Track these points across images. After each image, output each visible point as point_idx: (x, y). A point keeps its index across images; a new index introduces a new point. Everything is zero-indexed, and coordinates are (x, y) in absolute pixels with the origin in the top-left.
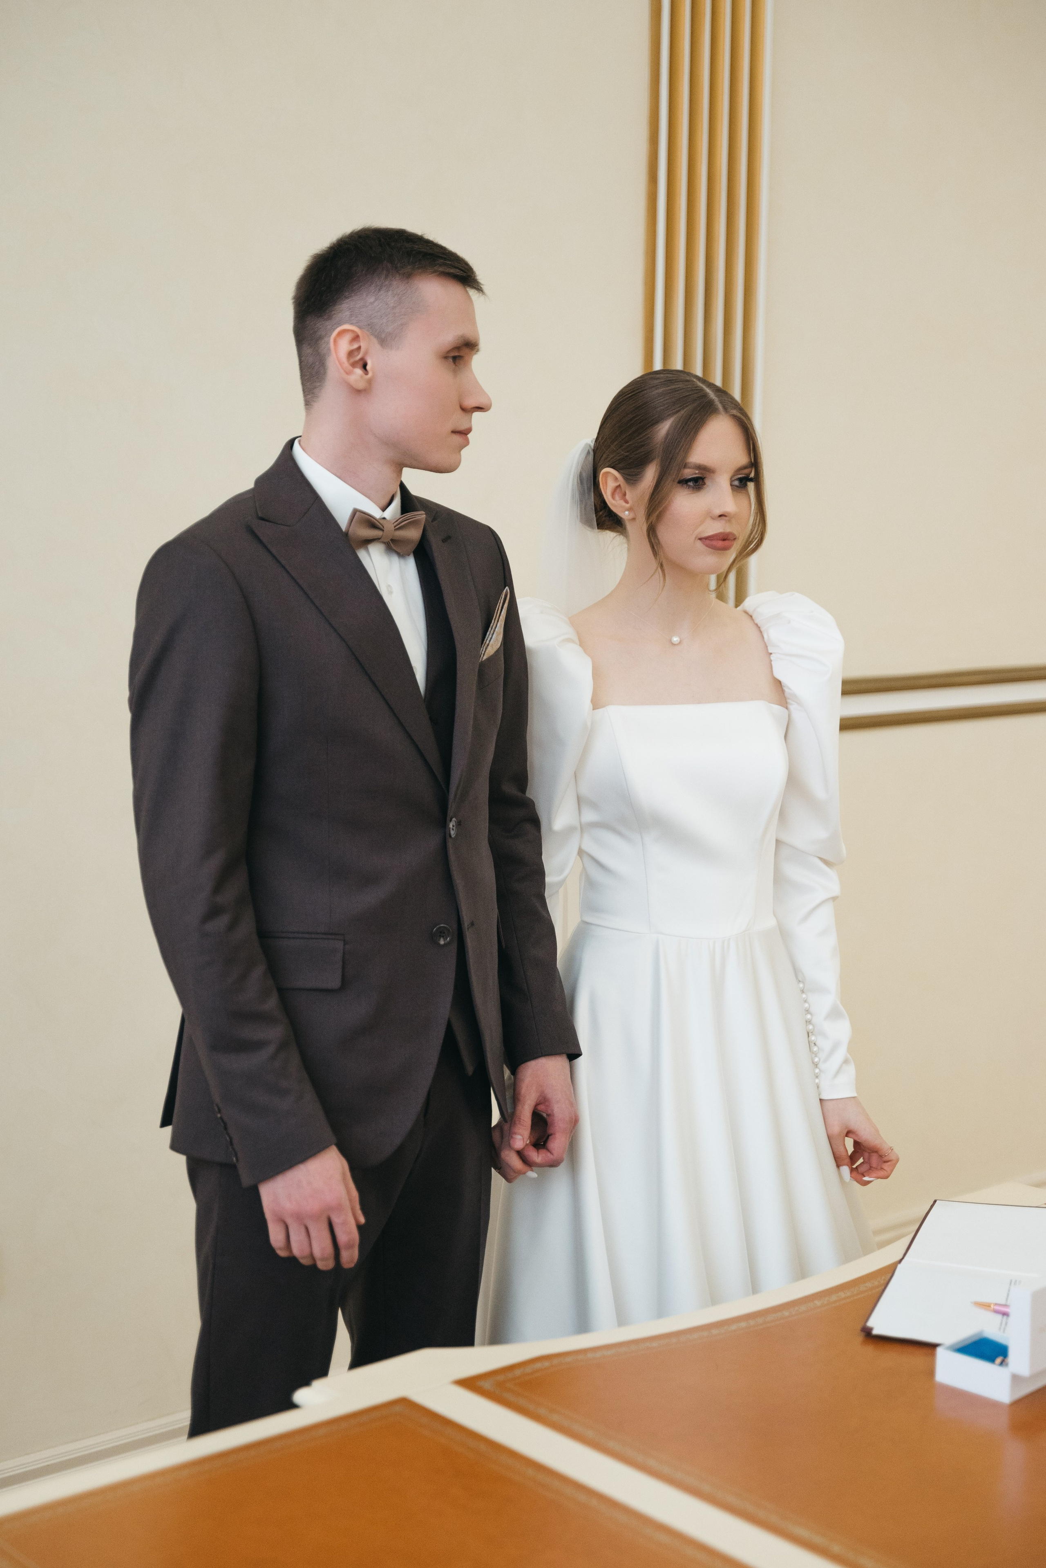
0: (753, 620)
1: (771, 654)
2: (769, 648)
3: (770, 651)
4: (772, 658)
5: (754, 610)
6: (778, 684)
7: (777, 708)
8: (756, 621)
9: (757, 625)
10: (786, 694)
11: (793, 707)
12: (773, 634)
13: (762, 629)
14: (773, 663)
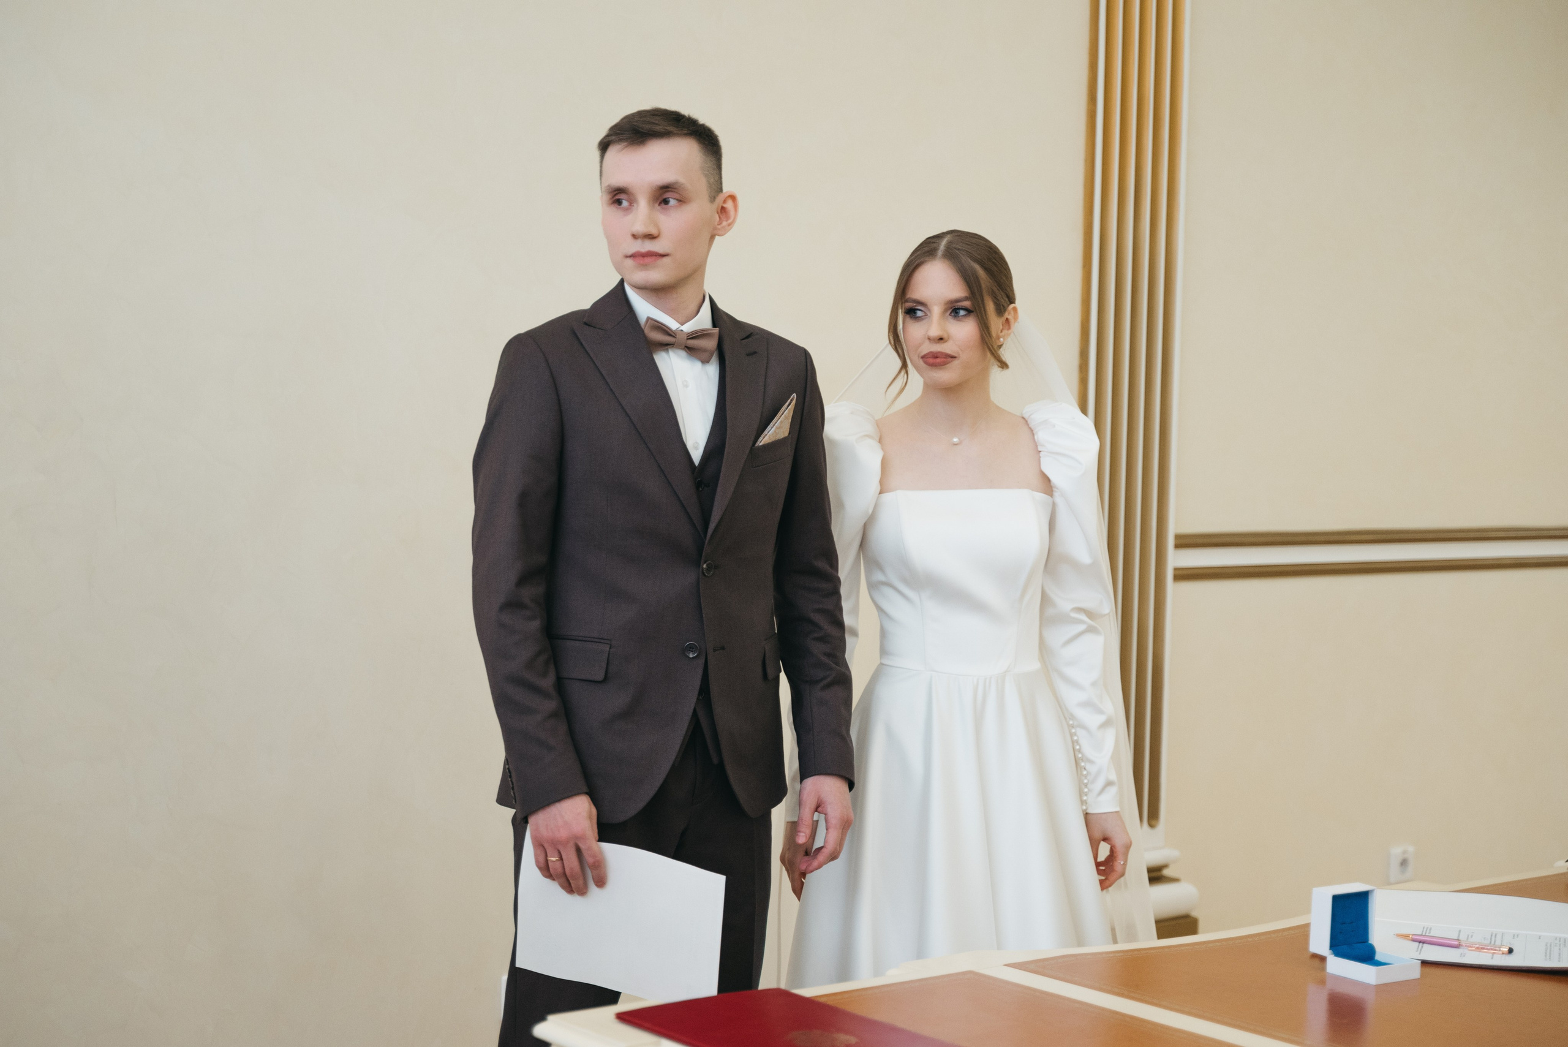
0: (1028, 425)
1: (1040, 451)
2: (1039, 447)
3: (1039, 450)
4: (1041, 455)
5: (1029, 416)
6: (1046, 480)
7: (1041, 496)
8: (1030, 426)
9: (1030, 428)
10: (1052, 484)
11: (1056, 494)
12: (1041, 436)
13: (1034, 432)
14: (1041, 459)
